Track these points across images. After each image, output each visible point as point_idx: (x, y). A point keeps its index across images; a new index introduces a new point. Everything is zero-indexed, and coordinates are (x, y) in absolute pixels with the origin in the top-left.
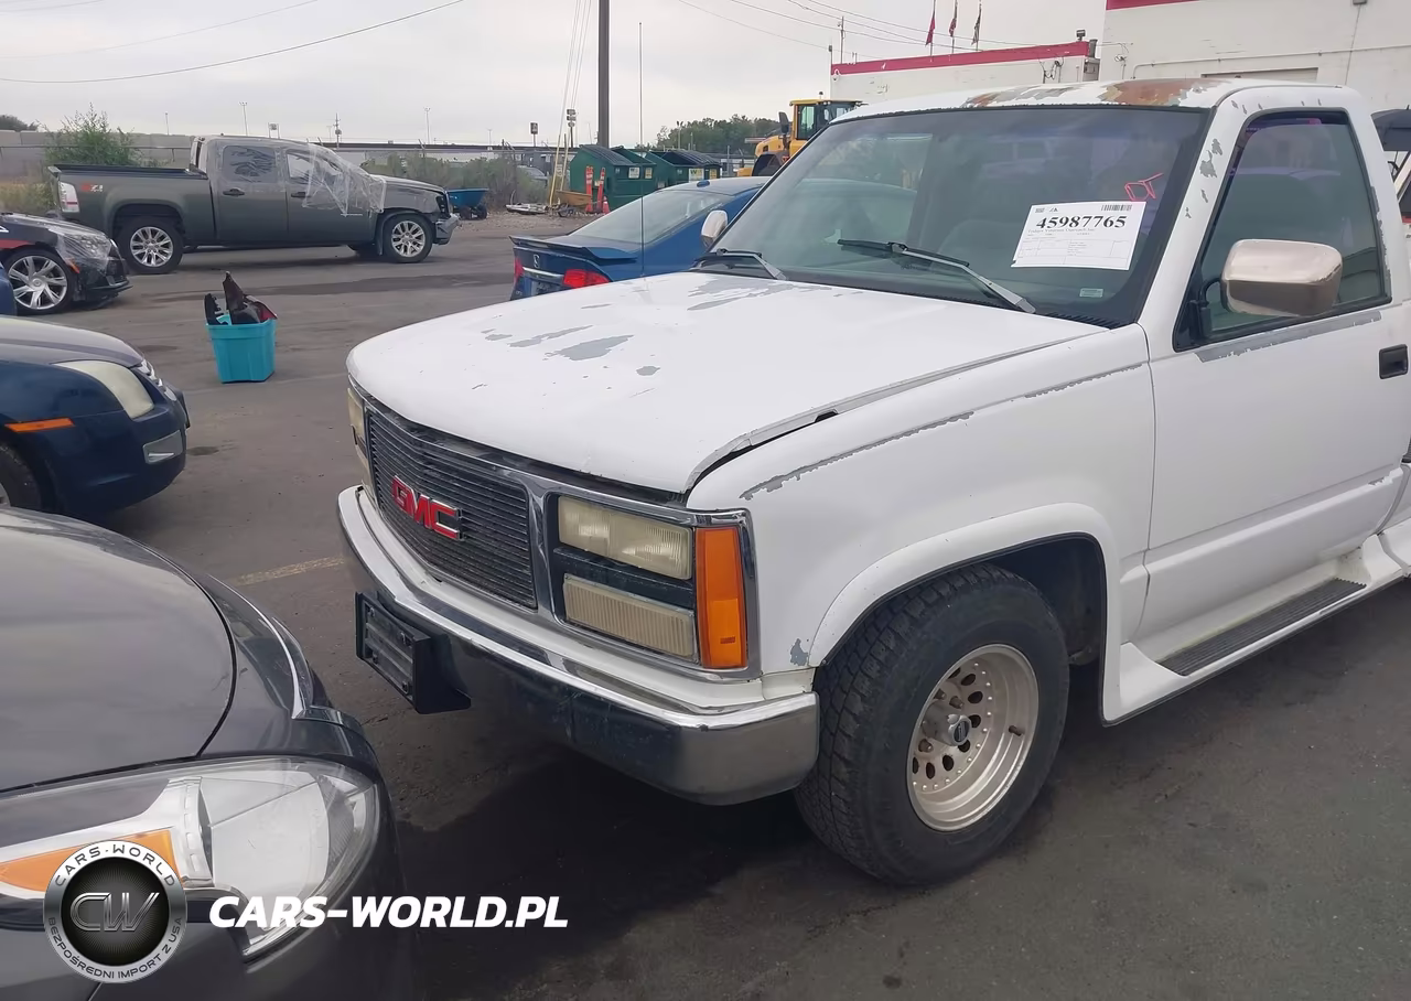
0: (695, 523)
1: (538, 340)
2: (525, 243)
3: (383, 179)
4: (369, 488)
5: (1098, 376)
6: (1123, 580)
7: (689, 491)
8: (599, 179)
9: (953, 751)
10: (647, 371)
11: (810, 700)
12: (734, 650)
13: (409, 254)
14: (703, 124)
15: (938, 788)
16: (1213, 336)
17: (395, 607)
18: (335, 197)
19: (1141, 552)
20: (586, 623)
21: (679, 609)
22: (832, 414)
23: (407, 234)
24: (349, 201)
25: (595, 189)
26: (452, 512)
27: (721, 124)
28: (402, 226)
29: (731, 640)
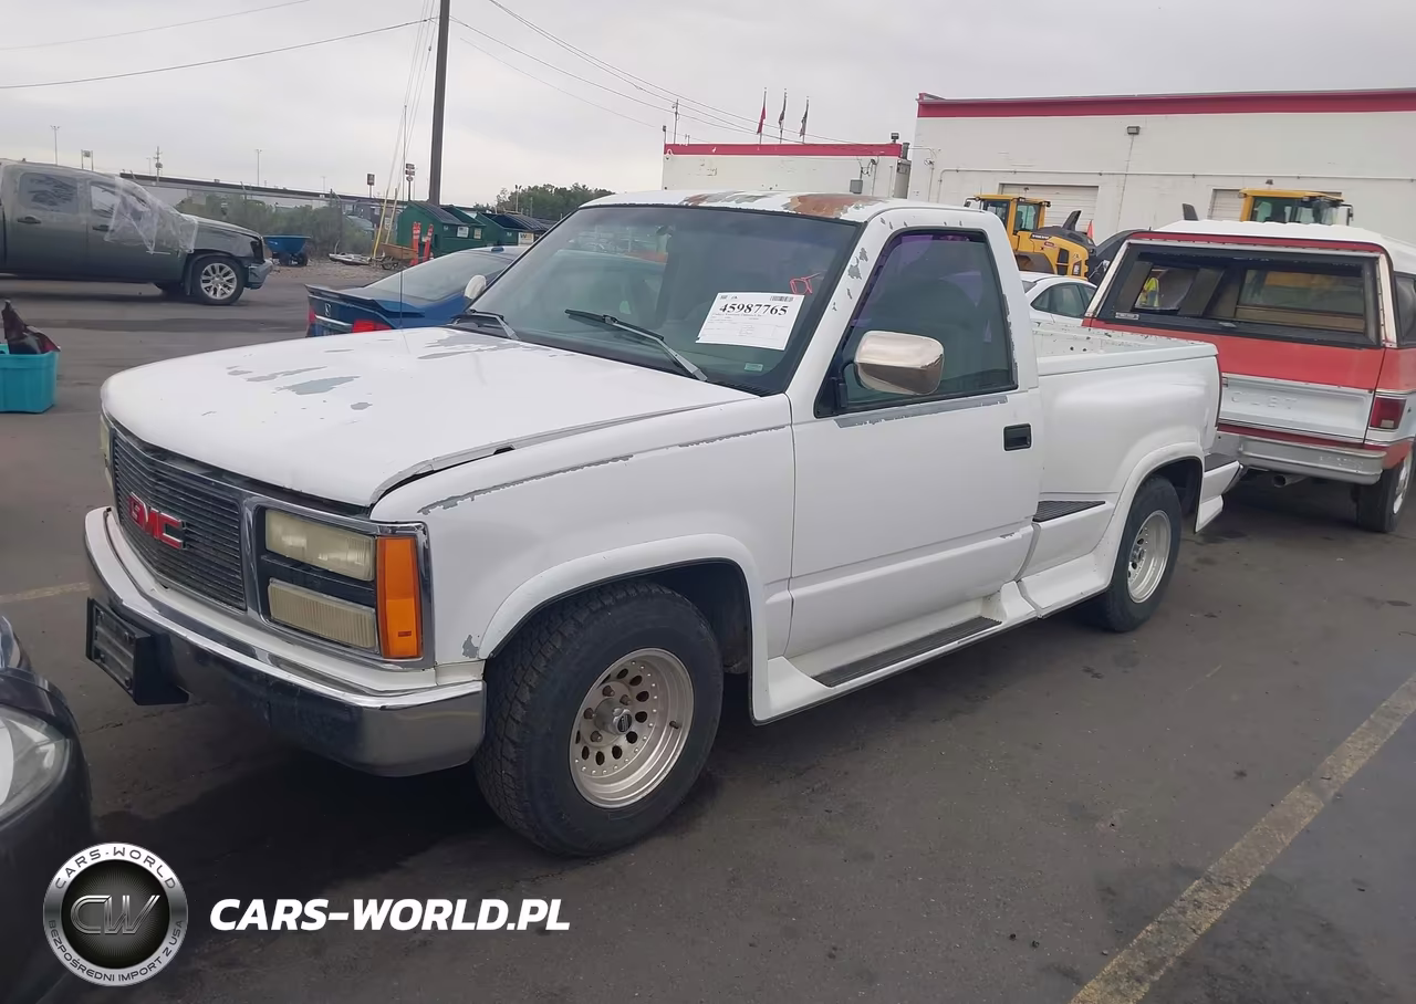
0: (379, 533)
1: (273, 376)
2: (319, 293)
3: (195, 219)
4: (114, 509)
5: (744, 434)
6: (768, 602)
7: (373, 505)
8: (426, 235)
9: (623, 742)
10: (360, 406)
11: (478, 687)
12: (410, 643)
13: (218, 296)
14: (544, 189)
15: (606, 773)
16: (850, 408)
17: (123, 612)
18: (141, 233)
19: (785, 579)
20: (289, 621)
21: (365, 607)
22: (510, 449)
23: (218, 276)
24: (156, 239)
25: (421, 245)
26: (177, 524)
27: (562, 191)
28: (213, 268)
29: (408, 634)
